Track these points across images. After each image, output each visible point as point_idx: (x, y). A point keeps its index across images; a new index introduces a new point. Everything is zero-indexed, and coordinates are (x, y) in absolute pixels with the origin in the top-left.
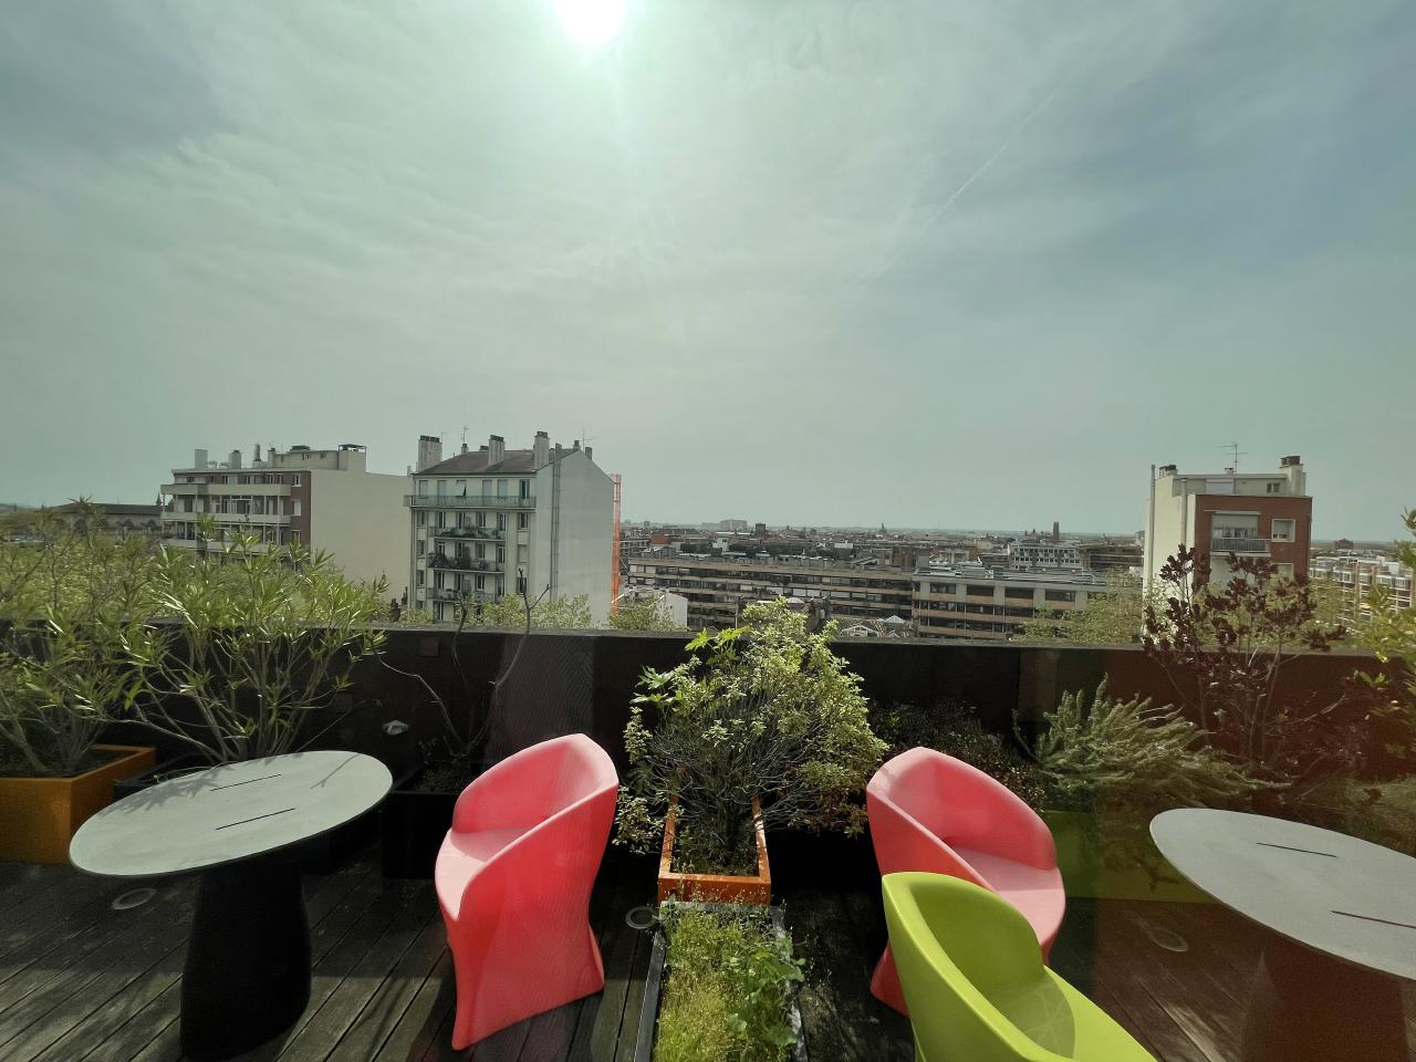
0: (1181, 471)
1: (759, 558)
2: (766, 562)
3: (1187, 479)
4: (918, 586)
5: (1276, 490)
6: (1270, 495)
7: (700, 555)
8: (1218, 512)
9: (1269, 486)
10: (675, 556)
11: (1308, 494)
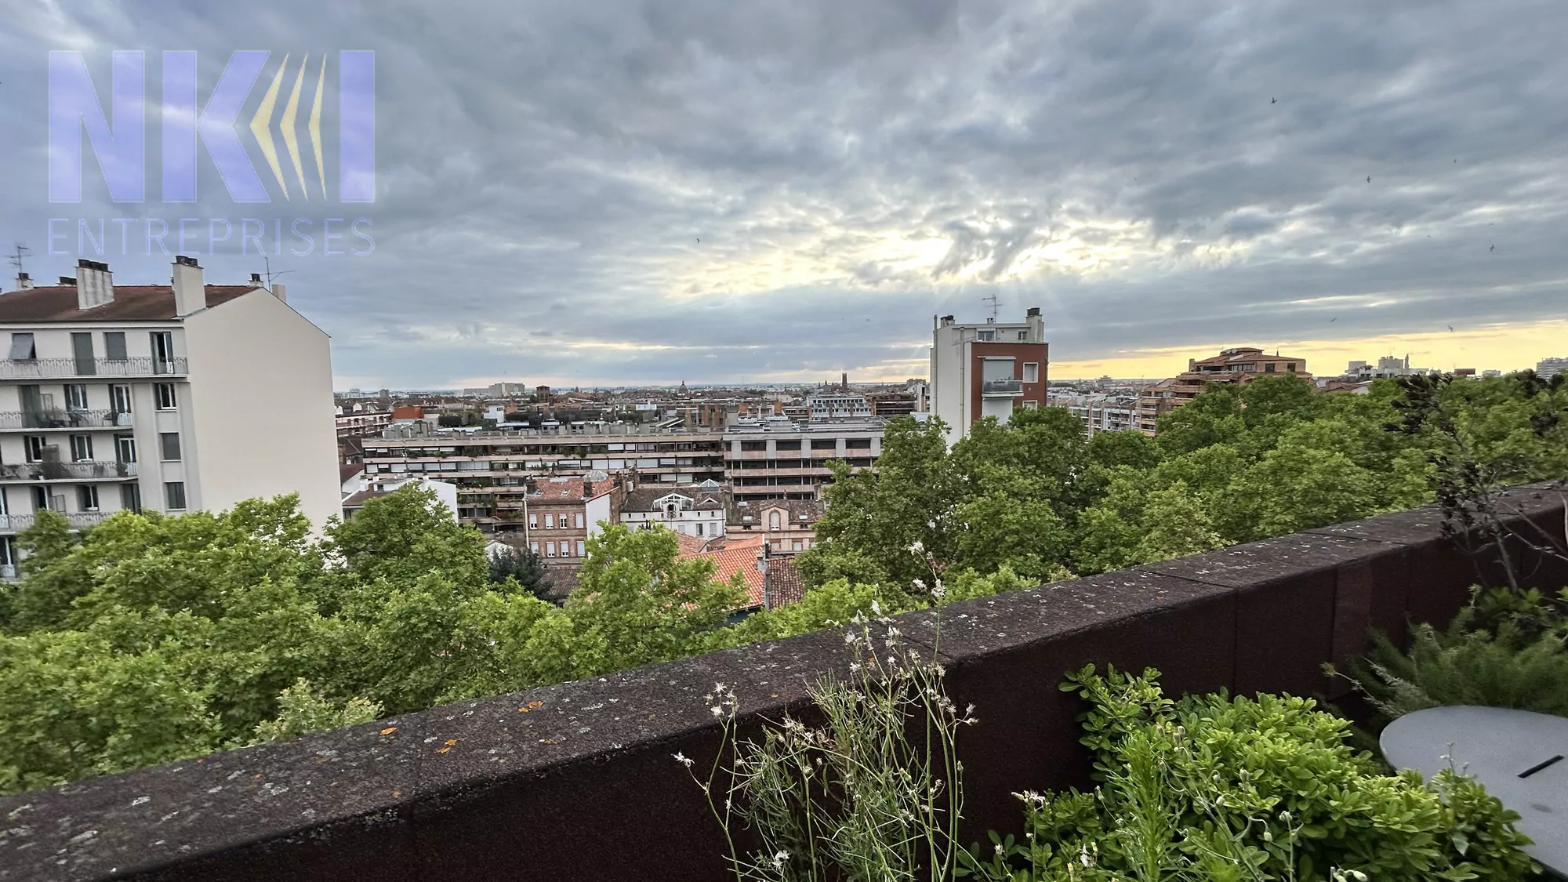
0: (959, 321)
1: (546, 428)
2: (557, 433)
3: (963, 329)
4: (729, 444)
5: (1024, 338)
6: (1021, 342)
7: (467, 429)
8: (988, 358)
9: (1020, 333)
10: (431, 433)
11: (1045, 341)
